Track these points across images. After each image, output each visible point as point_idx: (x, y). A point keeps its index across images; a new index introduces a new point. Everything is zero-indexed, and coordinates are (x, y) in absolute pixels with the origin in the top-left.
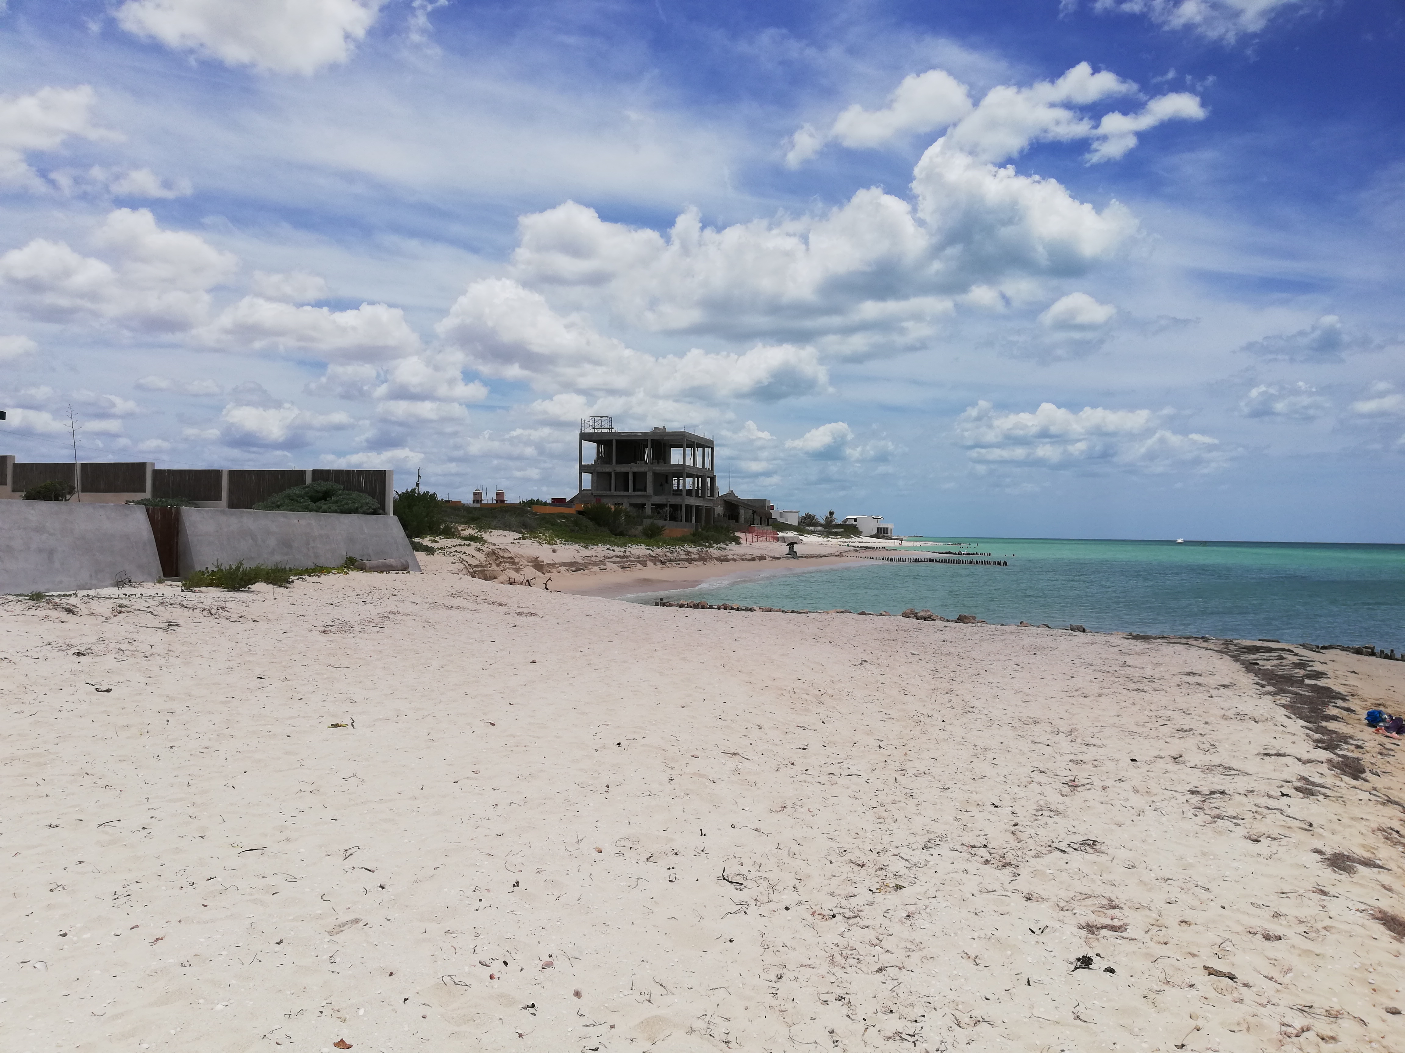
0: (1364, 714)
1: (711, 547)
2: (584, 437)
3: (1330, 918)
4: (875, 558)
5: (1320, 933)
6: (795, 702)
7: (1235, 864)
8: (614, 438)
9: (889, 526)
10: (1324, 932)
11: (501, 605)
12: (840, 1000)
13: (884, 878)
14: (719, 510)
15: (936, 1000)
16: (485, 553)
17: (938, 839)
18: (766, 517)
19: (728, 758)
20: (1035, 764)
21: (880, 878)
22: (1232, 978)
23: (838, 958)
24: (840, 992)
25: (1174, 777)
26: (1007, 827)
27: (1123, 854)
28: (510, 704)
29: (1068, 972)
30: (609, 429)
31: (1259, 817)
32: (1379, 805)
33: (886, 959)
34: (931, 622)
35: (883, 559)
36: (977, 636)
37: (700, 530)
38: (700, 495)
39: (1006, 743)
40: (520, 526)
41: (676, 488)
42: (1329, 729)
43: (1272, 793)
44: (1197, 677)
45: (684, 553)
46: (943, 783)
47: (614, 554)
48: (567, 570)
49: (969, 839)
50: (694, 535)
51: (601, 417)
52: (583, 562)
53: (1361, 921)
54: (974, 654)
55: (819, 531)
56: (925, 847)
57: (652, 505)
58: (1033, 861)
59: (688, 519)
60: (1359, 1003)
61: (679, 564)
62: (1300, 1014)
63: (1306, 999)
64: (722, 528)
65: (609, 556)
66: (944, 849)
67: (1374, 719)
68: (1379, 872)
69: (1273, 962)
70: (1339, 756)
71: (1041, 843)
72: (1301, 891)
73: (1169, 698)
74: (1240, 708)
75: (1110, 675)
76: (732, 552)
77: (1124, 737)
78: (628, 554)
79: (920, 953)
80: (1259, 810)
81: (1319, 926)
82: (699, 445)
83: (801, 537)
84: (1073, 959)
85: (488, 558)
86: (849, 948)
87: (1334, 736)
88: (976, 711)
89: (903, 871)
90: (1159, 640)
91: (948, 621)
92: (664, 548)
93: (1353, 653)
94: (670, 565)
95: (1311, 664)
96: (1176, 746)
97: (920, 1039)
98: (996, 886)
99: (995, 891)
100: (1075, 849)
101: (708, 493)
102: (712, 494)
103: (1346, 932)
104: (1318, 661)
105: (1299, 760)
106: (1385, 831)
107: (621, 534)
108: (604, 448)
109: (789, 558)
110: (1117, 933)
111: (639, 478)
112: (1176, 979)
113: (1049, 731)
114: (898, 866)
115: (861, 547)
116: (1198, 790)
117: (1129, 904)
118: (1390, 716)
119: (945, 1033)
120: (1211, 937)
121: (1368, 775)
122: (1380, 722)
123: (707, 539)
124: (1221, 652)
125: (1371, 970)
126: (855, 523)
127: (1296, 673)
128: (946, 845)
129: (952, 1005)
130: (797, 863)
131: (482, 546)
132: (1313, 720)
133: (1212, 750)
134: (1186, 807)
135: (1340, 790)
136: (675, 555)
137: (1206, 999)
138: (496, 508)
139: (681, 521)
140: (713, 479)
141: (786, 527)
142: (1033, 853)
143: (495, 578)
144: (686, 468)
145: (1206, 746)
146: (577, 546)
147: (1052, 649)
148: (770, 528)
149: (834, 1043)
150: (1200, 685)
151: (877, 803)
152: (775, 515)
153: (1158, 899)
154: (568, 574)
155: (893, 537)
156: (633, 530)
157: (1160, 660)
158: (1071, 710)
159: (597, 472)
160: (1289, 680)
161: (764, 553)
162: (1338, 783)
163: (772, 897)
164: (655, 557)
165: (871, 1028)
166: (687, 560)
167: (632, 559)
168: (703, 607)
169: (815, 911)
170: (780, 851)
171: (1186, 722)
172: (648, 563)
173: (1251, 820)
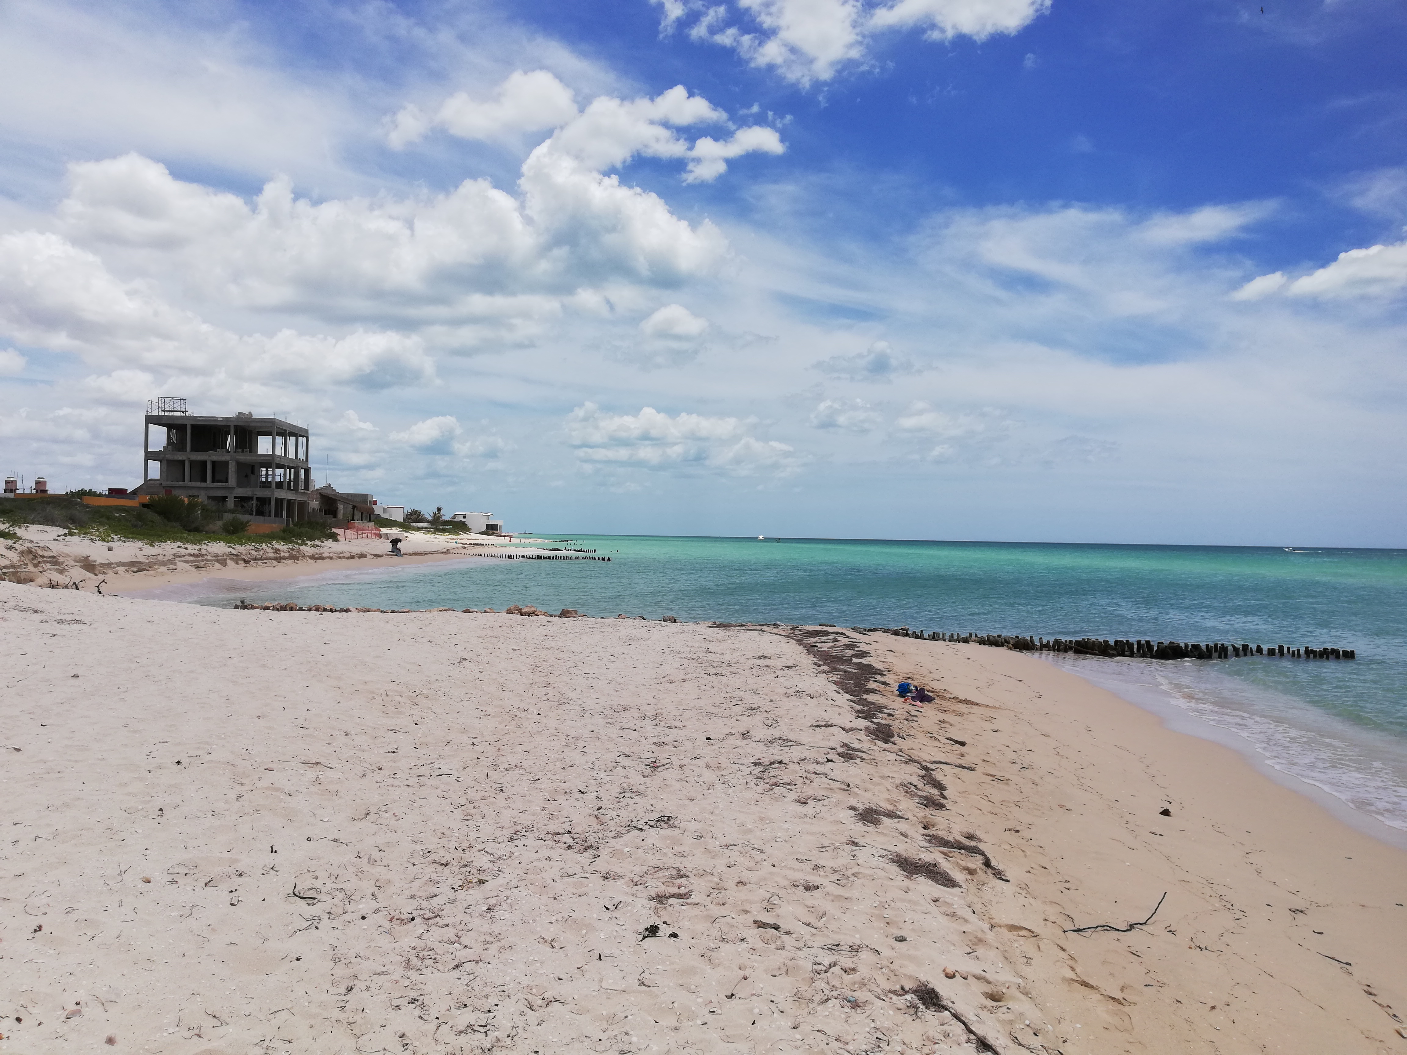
0: (895, 687)
1: (304, 543)
2: (150, 420)
3: (858, 865)
4: (483, 555)
5: (850, 879)
6: (386, 705)
7: (786, 826)
8: (189, 423)
9: (499, 522)
10: (853, 878)
11: (36, 612)
12: (413, 1003)
13: (467, 874)
14: (315, 504)
15: (510, 988)
16: (18, 551)
17: (524, 830)
18: (368, 513)
19: (307, 768)
20: (621, 749)
21: (463, 875)
22: (776, 928)
23: (415, 961)
24: (413, 994)
25: (741, 751)
26: (591, 811)
27: (693, 826)
28: (42, 725)
29: (637, 942)
30: (183, 412)
31: (808, 782)
32: (903, 764)
33: (463, 955)
34: (535, 618)
35: (492, 556)
36: (577, 630)
37: (291, 526)
38: (292, 488)
39: (596, 731)
40: (67, 521)
41: (264, 480)
42: (869, 700)
43: (820, 760)
44: (766, 659)
45: (272, 551)
46: (533, 775)
47: (187, 552)
48: (126, 570)
49: (554, 826)
50: (284, 531)
51: (172, 398)
52: (147, 561)
53: (882, 865)
54: (573, 648)
55: (426, 528)
56: (512, 839)
57: (235, 498)
58: (613, 842)
59: (278, 514)
60: (876, 936)
61: (266, 563)
62: (829, 953)
63: (834, 939)
64: (317, 523)
65: (180, 554)
66: (530, 840)
67: (903, 690)
68: (899, 822)
69: (811, 909)
70: (874, 723)
71: (622, 824)
72: (837, 844)
73: (742, 680)
74: (800, 686)
75: (695, 661)
76: (328, 550)
77: (702, 718)
78: (204, 552)
79: (499, 944)
80: (809, 775)
81: (849, 873)
82: (292, 434)
83: (406, 534)
84: (641, 929)
85: (22, 558)
86: (426, 949)
87: (872, 706)
88: (571, 702)
89: (487, 865)
90: (738, 628)
91: (551, 616)
92: (248, 546)
93: (892, 634)
94: (254, 565)
95: (858, 644)
96: (745, 723)
97: (492, 1028)
98: (577, 869)
99: (575, 874)
100: (651, 826)
101: (301, 486)
102: (307, 486)
103: (870, 876)
104: (867, 642)
105: (843, 729)
106: (905, 786)
107: (197, 530)
108: (176, 433)
109: (392, 555)
110: (683, 900)
111: (219, 470)
112: (730, 936)
113: (636, 717)
114: (483, 861)
115: (470, 544)
116: (761, 761)
117: (695, 872)
118: (916, 687)
119: (517, 1018)
120: (763, 893)
121: (896, 739)
122: (908, 692)
123: (300, 536)
124: (788, 637)
125: (887, 906)
126: (463, 520)
127: (846, 653)
128: (532, 835)
129: (526, 990)
130: (378, 870)
131: (14, 543)
132: (856, 693)
133: (775, 725)
134: (749, 778)
135: (873, 754)
136: (261, 553)
137: (754, 950)
138: (34, 499)
139: (270, 516)
140: (307, 471)
141: (390, 523)
142: (613, 834)
143: (31, 580)
144: (276, 459)
145: (769, 722)
146: (140, 544)
147: (646, 639)
148: (371, 524)
149: (404, 1046)
150: (768, 667)
151: (467, 801)
152: (378, 510)
153: (720, 865)
154: (128, 576)
155: (503, 534)
156: (211, 526)
157: (737, 646)
158: (657, 696)
159: (167, 460)
160: (841, 659)
161: (364, 550)
162: (873, 747)
163: (348, 908)
164: (237, 555)
165: (443, 1026)
166: (276, 559)
167: (209, 557)
168: (291, 609)
169: (394, 917)
170: (360, 860)
171: (754, 701)
172: (229, 562)
173: (802, 785)
